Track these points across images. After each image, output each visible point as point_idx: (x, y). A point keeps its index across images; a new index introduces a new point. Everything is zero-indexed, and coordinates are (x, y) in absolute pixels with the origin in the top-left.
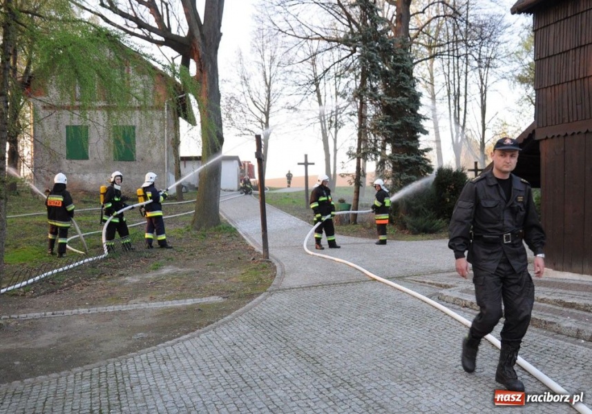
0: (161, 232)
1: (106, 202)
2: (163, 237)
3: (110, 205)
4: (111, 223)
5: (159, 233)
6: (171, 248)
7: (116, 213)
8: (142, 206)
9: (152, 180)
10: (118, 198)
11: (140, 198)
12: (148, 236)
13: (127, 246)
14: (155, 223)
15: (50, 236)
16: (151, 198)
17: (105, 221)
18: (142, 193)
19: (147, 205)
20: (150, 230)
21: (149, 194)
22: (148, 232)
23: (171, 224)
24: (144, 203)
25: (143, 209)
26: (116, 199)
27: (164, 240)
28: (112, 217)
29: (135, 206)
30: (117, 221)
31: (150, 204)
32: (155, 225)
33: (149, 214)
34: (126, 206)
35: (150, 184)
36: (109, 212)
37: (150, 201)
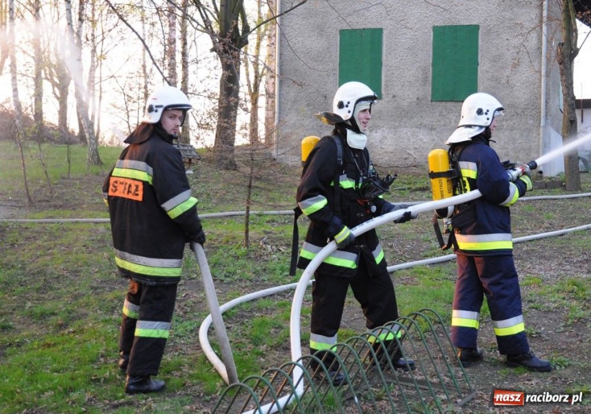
0: (506, 306)
1: (307, 193)
2: (514, 327)
3: (320, 203)
4: (324, 271)
5: (500, 314)
6: (546, 369)
7: (345, 233)
8: (442, 212)
9: (483, 121)
10: (354, 176)
11: (435, 182)
12: (462, 319)
13: (390, 355)
14: (486, 274)
15: (127, 309)
16: (474, 184)
17: (305, 263)
18: (444, 167)
19: (457, 207)
20: (468, 301)
21: (469, 171)
22: (461, 306)
23: (548, 259)
24: (450, 201)
25: (445, 223)
26: (347, 184)
27: (519, 339)
28: (331, 246)
29: (414, 209)
30: (348, 262)
31: (470, 203)
32: (485, 283)
33: (466, 243)
34: (383, 208)
35: (475, 132)
36: (320, 232)
37: (471, 194)
